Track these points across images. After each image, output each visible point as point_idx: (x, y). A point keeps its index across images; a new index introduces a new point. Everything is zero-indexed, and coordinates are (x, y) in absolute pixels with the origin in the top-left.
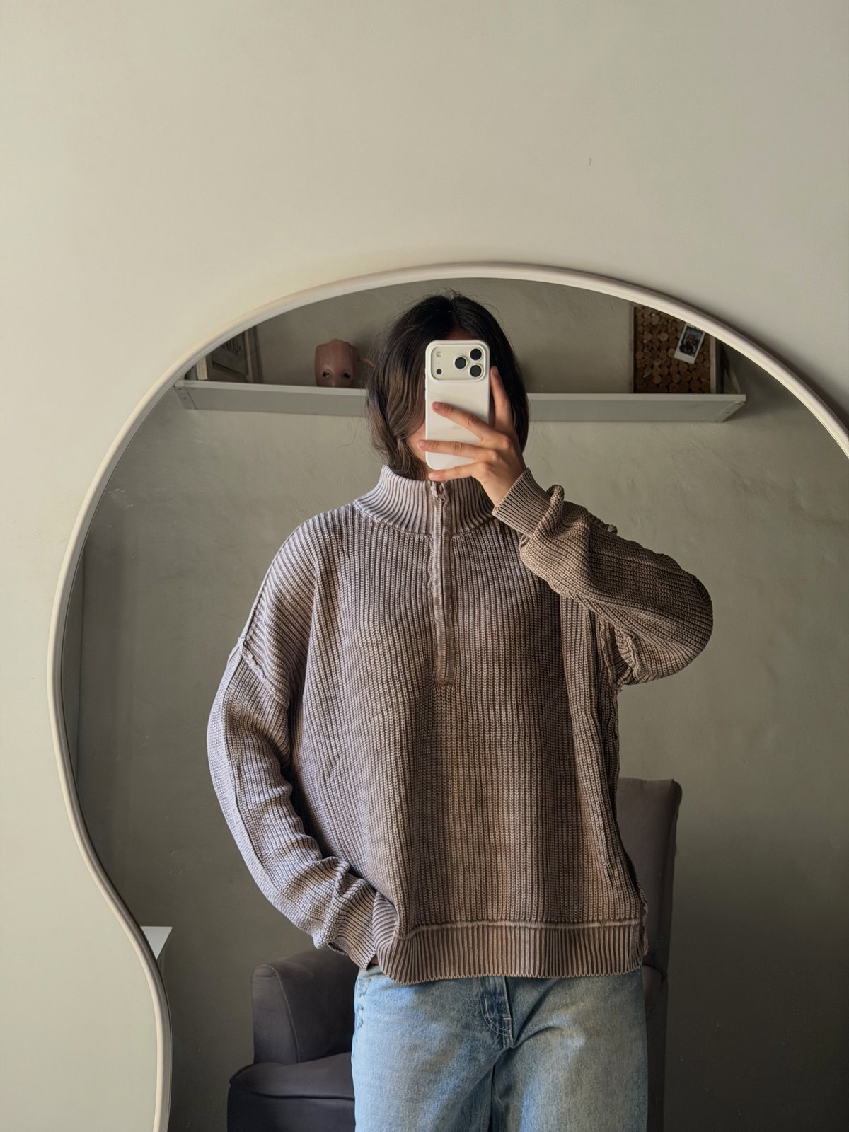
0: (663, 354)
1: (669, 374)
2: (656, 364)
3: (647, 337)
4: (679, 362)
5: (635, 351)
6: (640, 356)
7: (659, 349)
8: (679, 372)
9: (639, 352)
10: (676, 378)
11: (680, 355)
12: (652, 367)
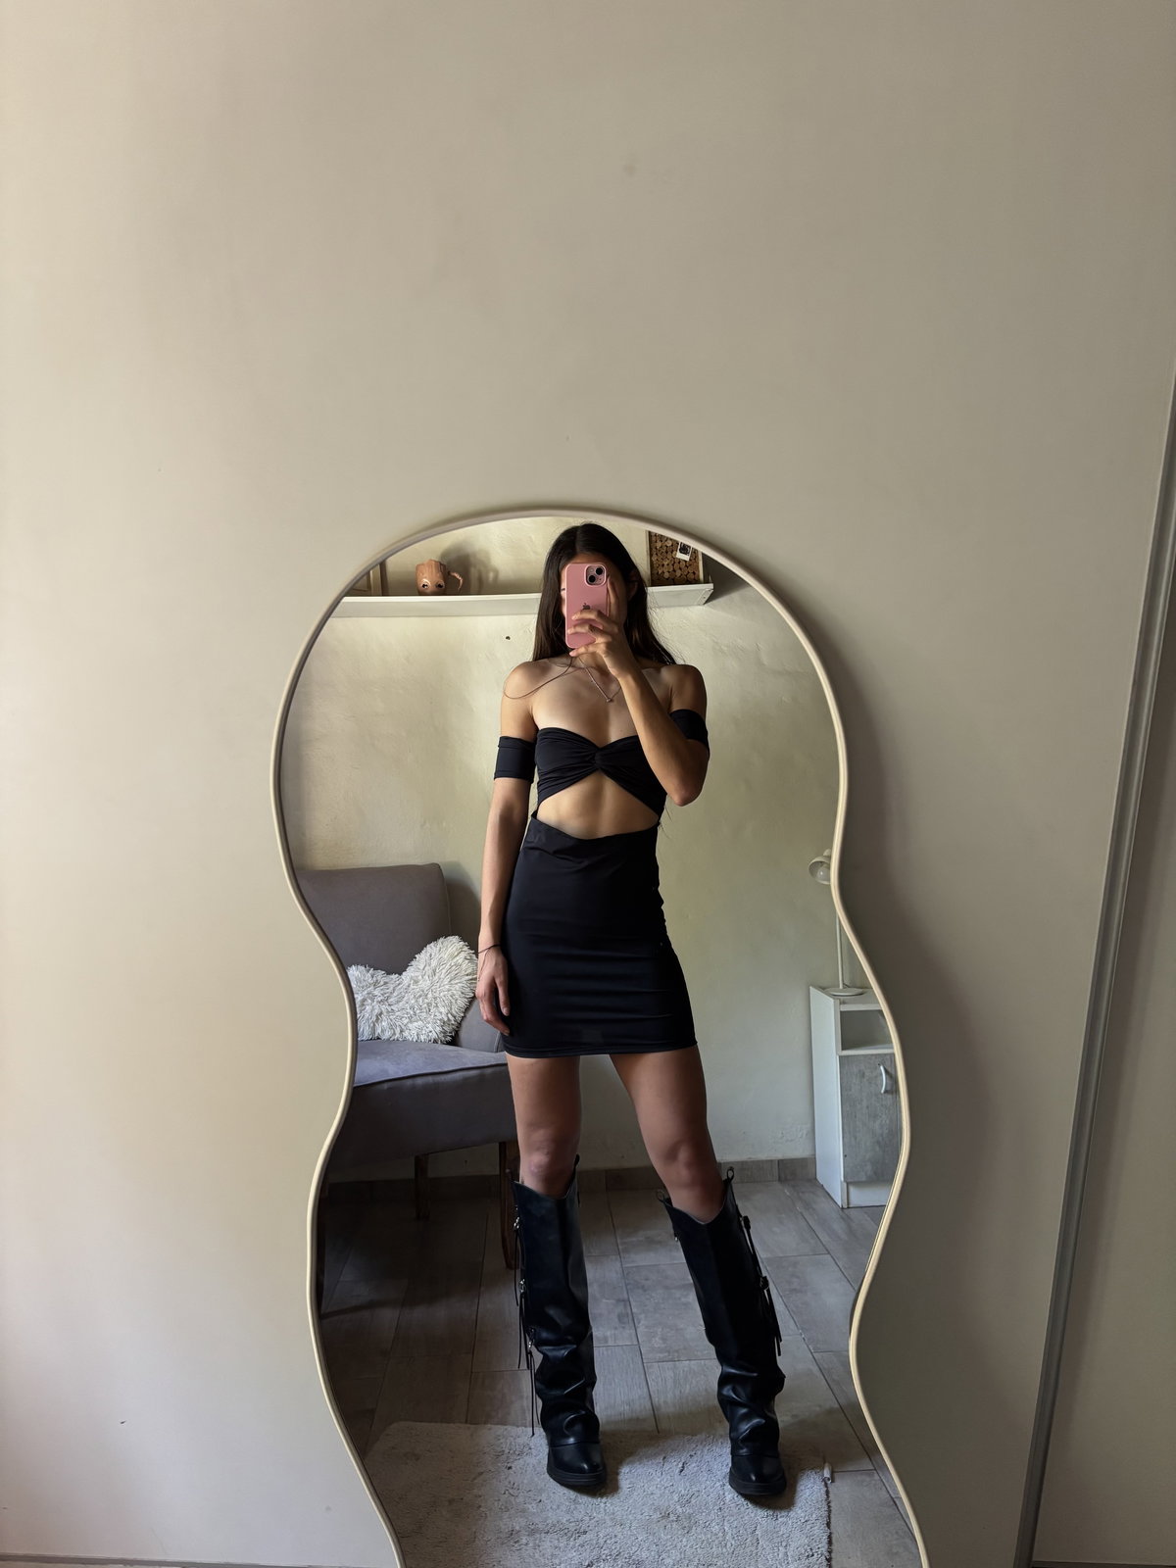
0: (669, 557)
1: (674, 571)
2: (666, 563)
3: (659, 545)
4: (680, 561)
5: (651, 555)
6: (654, 558)
7: (667, 552)
8: (680, 569)
9: (654, 555)
10: (678, 573)
11: (680, 555)
12: (663, 565)
